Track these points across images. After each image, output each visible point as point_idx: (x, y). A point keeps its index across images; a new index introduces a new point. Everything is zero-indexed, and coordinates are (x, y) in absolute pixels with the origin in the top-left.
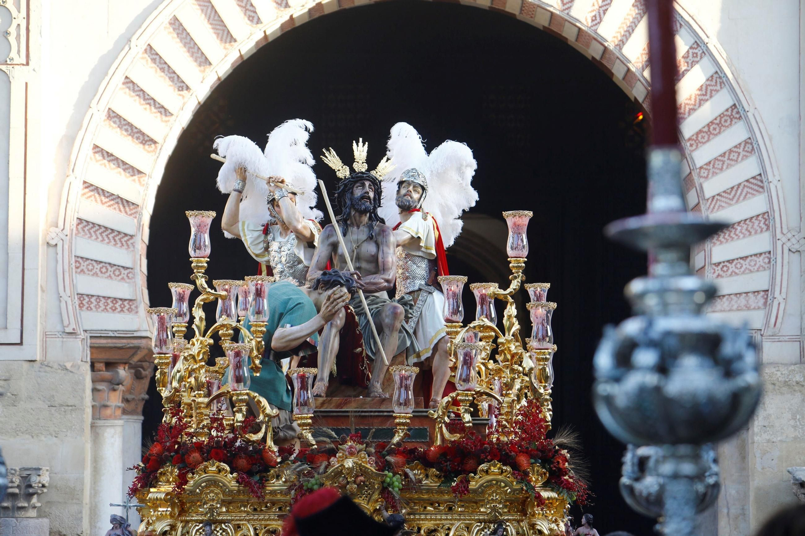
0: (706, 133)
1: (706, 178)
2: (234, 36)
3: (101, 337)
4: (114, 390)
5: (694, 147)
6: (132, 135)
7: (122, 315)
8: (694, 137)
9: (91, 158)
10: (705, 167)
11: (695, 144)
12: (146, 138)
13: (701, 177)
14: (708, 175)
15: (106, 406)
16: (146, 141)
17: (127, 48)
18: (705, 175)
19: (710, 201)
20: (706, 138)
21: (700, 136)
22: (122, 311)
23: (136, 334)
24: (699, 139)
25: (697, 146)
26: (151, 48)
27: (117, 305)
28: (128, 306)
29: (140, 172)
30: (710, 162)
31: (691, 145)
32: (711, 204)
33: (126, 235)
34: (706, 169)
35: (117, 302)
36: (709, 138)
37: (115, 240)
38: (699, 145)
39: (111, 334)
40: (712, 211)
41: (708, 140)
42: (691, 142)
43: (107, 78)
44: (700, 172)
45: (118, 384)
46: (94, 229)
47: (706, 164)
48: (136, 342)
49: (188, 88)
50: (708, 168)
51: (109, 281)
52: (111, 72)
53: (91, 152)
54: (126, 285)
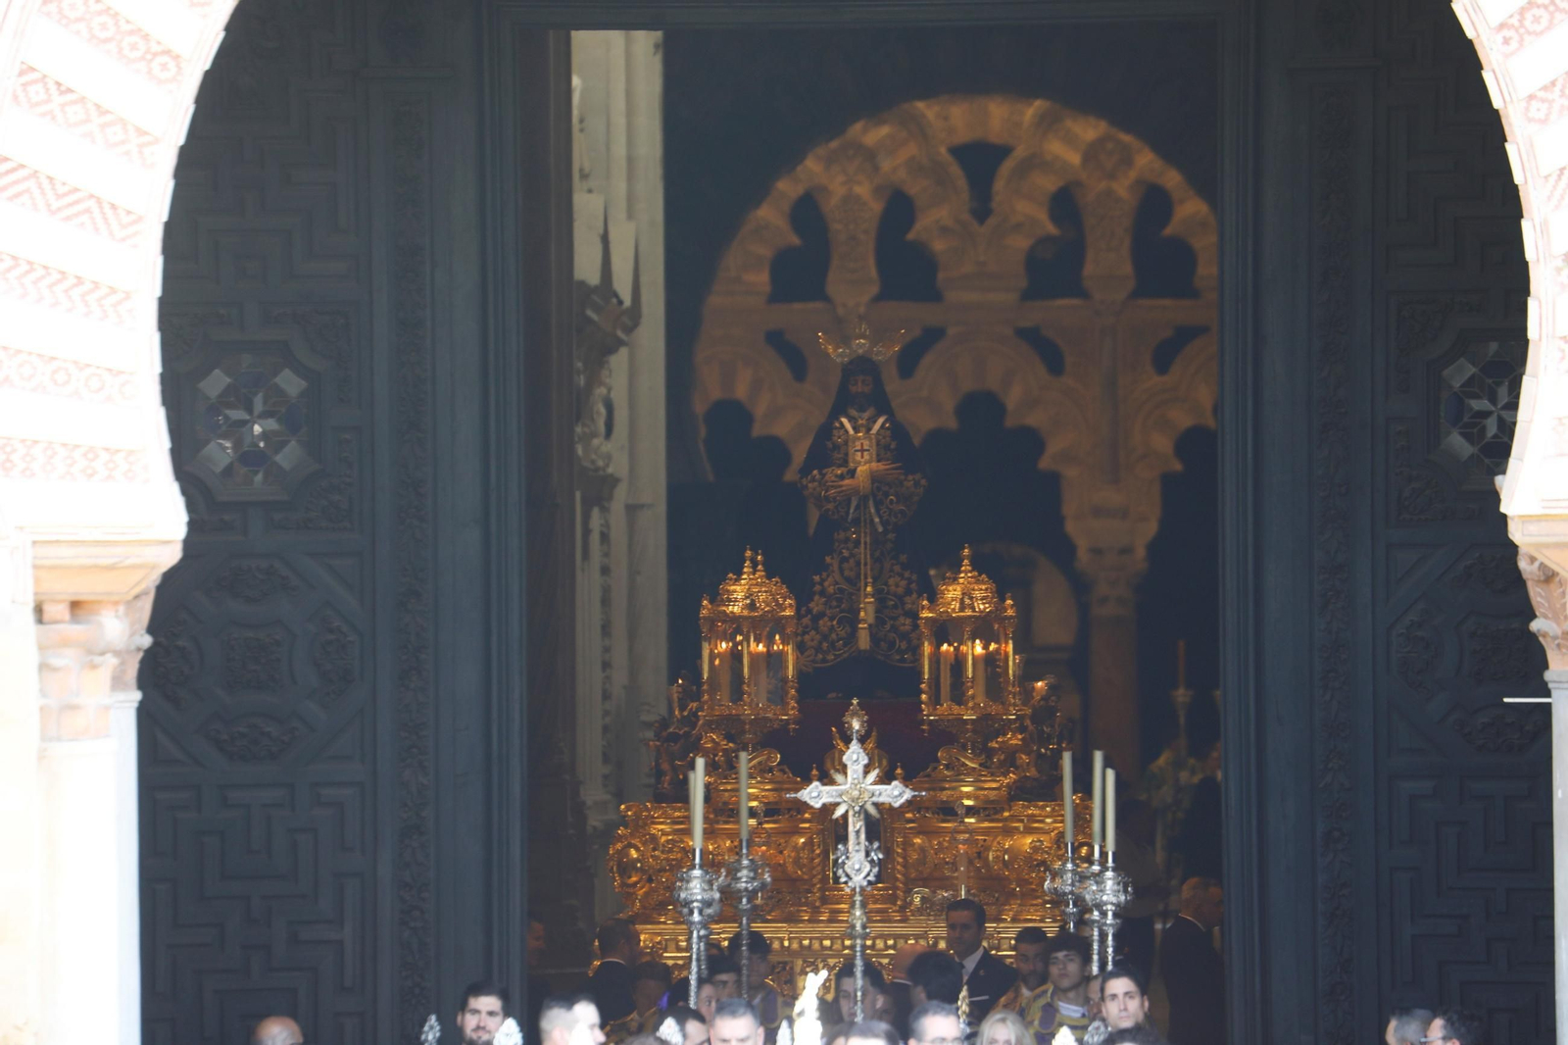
0: (1546, 7)
1: (1544, 121)
3: (57, 541)
4: (94, 667)
5: (1514, 44)
7: (110, 485)
8: (1515, 21)
9: (15, 98)
10: (1541, 94)
11: (1516, 37)
12: (155, 48)
13: (1530, 120)
14: (1548, 115)
15: (73, 708)
16: (155, 55)
18: (1541, 115)
19: (1552, 180)
20: (1544, 22)
21: (1529, 16)
22: (110, 476)
24: (1527, 23)
25: (1521, 41)
27: (97, 465)
28: (124, 465)
29: (141, 132)
30: (1554, 83)
31: (1506, 41)
32: (1555, 187)
33: (113, 290)
34: (1543, 101)
35: (97, 456)
36: (1551, 22)
37: (87, 304)
38: (1527, 38)
39: (85, 535)
40: (1557, 207)
41: (1550, 26)
42: (1506, 33)
44: (1527, 109)
45: (102, 654)
46: (33, 276)
47: (1545, 88)
50: (1549, 96)
51: (77, 406)
53: (15, 83)
54: (117, 410)
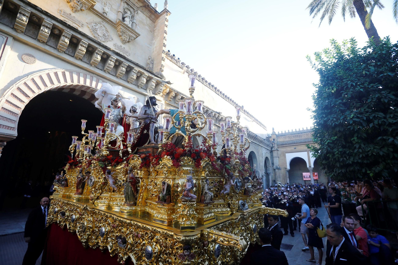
2: (54, 83)
6: (23, 94)
7: (10, 130)
12: (27, 96)
17: (27, 77)
22: (10, 129)
23: (13, 135)
26: (33, 79)
27: (9, 128)
28: (12, 129)
29: (23, 102)
33: (16, 114)
37: (12, 114)
39: (6, 134)
43: (20, 81)
48: (13, 137)
49: (41, 89)
51: (8, 123)
52: (21, 80)
53: (10, 94)
54: (13, 124)
